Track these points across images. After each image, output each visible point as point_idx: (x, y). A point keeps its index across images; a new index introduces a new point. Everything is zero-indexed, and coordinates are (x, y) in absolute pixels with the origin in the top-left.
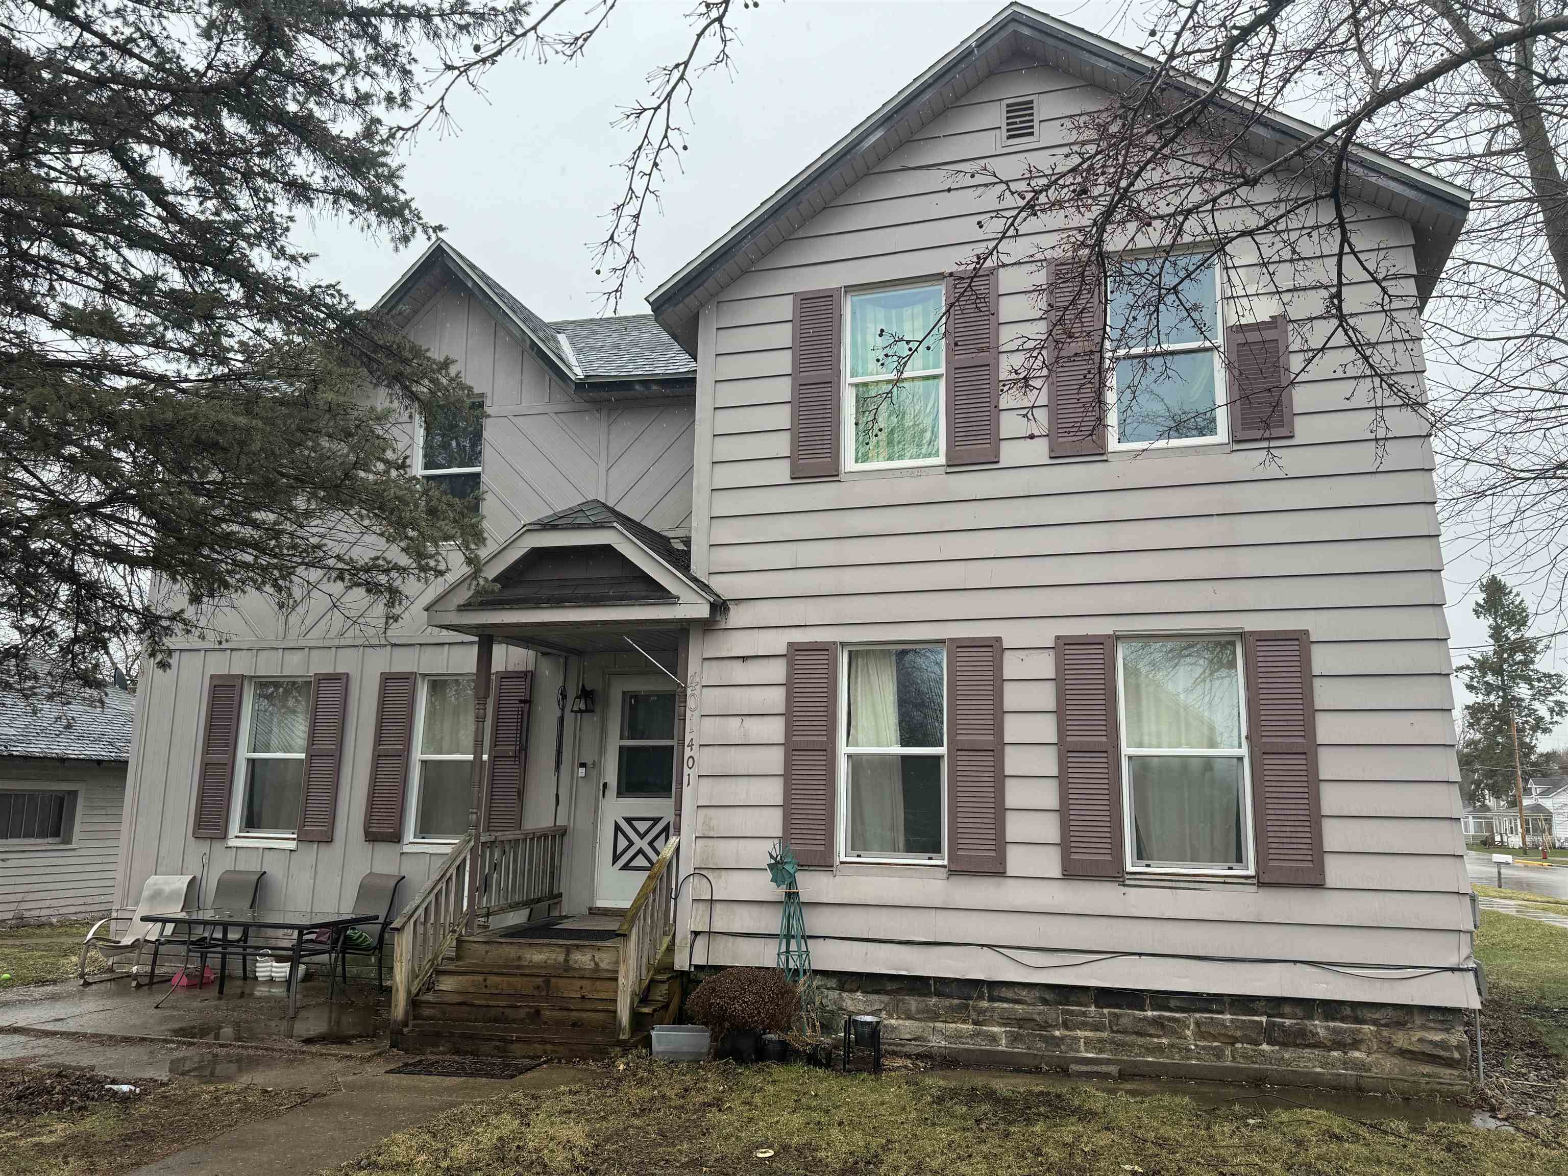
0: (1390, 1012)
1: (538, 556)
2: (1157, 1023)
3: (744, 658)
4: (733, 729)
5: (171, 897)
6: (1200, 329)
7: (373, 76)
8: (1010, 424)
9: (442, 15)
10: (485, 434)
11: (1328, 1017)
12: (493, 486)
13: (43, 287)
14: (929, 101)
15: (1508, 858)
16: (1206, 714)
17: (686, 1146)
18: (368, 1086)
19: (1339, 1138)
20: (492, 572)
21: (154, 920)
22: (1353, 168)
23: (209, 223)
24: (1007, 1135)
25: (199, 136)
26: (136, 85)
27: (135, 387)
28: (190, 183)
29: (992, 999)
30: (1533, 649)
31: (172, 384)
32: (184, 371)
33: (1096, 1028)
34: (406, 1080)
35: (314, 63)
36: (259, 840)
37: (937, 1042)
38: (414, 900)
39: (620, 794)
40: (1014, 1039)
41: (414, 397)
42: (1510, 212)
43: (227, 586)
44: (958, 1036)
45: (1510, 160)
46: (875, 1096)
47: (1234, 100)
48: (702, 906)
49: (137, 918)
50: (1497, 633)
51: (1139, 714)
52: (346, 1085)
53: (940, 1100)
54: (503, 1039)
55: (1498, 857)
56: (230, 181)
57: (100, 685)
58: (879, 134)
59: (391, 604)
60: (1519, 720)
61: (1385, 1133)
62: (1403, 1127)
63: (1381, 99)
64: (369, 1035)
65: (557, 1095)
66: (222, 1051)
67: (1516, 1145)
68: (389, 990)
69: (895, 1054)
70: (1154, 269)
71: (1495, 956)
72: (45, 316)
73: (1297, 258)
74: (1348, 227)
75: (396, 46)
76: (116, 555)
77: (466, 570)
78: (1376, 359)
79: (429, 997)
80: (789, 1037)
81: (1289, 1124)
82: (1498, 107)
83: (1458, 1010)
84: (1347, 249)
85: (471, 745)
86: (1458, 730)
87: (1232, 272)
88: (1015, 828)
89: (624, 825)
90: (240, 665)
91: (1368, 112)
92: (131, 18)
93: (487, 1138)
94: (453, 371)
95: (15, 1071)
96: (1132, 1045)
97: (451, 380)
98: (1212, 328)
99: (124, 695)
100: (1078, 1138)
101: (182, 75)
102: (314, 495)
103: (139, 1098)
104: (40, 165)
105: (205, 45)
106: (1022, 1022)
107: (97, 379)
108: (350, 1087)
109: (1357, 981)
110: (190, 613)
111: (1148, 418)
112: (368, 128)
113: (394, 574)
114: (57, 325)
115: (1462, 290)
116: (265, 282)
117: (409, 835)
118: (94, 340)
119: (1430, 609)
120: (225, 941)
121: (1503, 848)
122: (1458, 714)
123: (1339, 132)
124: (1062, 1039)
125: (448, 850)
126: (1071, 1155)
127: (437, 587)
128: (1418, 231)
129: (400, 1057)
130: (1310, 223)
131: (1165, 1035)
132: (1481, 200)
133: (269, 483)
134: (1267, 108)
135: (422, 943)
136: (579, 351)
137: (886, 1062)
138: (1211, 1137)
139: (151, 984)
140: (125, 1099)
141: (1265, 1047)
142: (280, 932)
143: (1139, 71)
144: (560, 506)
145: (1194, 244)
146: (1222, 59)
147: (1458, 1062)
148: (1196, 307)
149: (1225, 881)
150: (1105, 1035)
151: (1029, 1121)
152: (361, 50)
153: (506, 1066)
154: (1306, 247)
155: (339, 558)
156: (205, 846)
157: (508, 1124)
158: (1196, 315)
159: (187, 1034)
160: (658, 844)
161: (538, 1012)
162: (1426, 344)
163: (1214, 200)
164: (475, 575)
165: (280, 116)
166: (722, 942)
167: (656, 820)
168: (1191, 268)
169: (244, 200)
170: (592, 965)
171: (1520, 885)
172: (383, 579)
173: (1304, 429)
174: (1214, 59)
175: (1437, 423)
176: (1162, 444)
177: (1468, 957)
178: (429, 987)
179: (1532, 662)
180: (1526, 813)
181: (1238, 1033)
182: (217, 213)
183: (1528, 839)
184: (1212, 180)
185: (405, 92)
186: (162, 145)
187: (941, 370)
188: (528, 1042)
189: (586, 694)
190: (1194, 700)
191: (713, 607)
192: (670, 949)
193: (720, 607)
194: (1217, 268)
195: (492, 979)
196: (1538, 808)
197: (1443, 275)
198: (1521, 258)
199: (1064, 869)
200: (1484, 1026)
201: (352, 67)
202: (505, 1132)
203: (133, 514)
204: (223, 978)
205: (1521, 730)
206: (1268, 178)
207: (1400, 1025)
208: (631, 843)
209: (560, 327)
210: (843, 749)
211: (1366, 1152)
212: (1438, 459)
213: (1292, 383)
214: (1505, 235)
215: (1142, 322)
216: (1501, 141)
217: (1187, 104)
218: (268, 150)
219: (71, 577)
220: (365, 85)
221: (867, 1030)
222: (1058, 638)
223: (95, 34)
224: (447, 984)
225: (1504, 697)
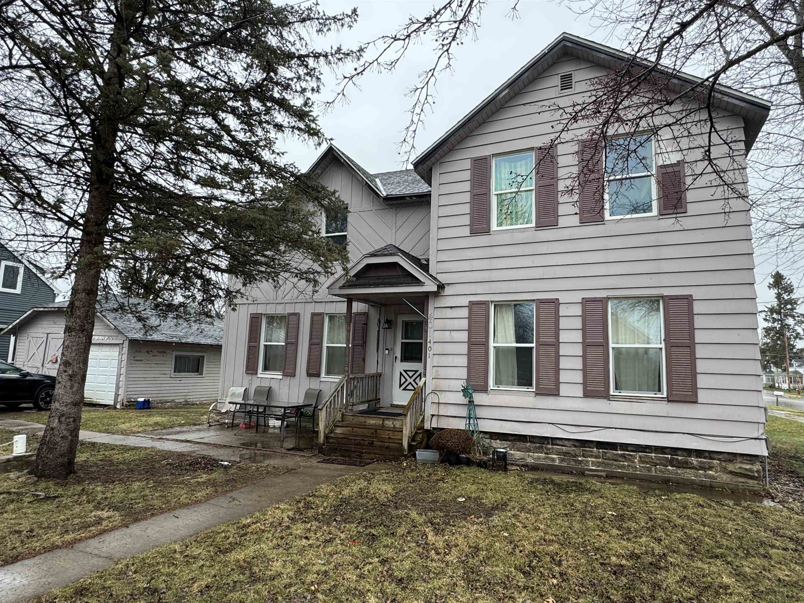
0: (726, 456)
1: (369, 266)
2: (623, 456)
3: (451, 307)
4: (447, 336)
5: (238, 395)
6: (646, 167)
7: (307, 81)
8: (562, 210)
9: (332, 55)
10: (348, 219)
11: (697, 457)
12: (352, 240)
13: (189, 168)
14: (527, 77)
15: (782, 393)
16: (646, 331)
17: (430, 495)
18: (311, 467)
19: (702, 506)
20: (352, 273)
21: (233, 403)
22: (716, 94)
23: (247, 142)
24: (559, 497)
25: (243, 109)
26: (221, 90)
27: (224, 206)
28: (240, 127)
29: (553, 444)
30: (795, 303)
31: (236, 204)
32: (241, 199)
33: (596, 457)
34: (324, 465)
35: (285, 78)
36: (269, 375)
37: (530, 461)
38: (326, 398)
39: (402, 361)
40: (562, 460)
41: (322, 206)
42: (790, 110)
43: (256, 280)
44: (539, 458)
45: (791, 86)
46: (505, 480)
47: (663, 68)
48: (435, 405)
49: (227, 402)
50: (779, 296)
51: (617, 330)
52: (303, 466)
53: (531, 483)
54: (360, 452)
55: (776, 393)
56: (254, 125)
57: (211, 317)
58: (506, 91)
59: (315, 286)
60: (788, 334)
61: (723, 505)
62: (731, 503)
63: (730, 64)
64: (311, 448)
65: (381, 474)
66: (259, 452)
67: (783, 514)
68: (317, 432)
69: (513, 464)
70: (627, 143)
71: (775, 435)
72: (191, 180)
73: (690, 135)
74: (714, 120)
75: (314, 69)
76: (217, 268)
77: (343, 272)
78: (725, 178)
79: (332, 435)
80: (470, 456)
81: (680, 499)
82: (786, 63)
83: (758, 456)
84: (713, 130)
85: (344, 341)
86: (760, 338)
87: (660, 142)
88: (563, 377)
89: (404, 373)
90: (260, 310)
91: (724, 69)
92: (217, 65)
93: (356, 488)
94: (337, 195)
95: (188, 456)
96: (612, 465)
97: (336, 198)
98: (651, 167)
99: (219, 321)
100: (589, 500)
101: (235, 86)
102: (287, 245)
103: (230, 467)
104: (188, 123)
105: (245, 73)
106: (565, 454)
107: (209, 203)
108: (305, 467)
109: (711, 442)
110: (243, 290)
111: (622, 206)
112: (306, 102)
113: (316, 275)
114: (196, 183)
115: (766, 146)
116: (268, 164)
117: (323, 374)
118: (209, 188)
119: (748, 286)
120: (258, 412)
121: (779, 389)
122: (760, 332)
123: (711, 80)
124: (582, 461)
125: (337, 380)
126: (586, 507)
127: (332, 279)
128: (746, 120)
129: (323, 457)
130: (697, 119)
131: (626, 461)
132: (776, 105)
133: (272, 240)
134: (678, 71)
135: (328, 414)
136: (384, 185)
137: (509, 467)
138: (646, 503)
139: (232, 426)
140: (226, 467)
141: (669, 468)
142: (277, 409)
143: (622, 59)
144: (377, 248)
145: (644, 131)
146: (658, 52)
147: (757, 477)
148: (644, 158)
149: (653, 399)
150: (600, 460)
151: (568, 493)
152: (302, 71)
153: (361, 462)
154: (694, 130)
155: (296, 268)
156: (250, 377)
157: (363, 483)
158: (643, 161)
159: (246, 445)
160: (417, 381)
161: (373, 442)
162: (748, 170)
163: (653, 112)
164: (346, 274)
165: (272, 99)
166: (442, 419)
167: (416, 371)
168: (642, 141)
169: (260, 132)
170: (392, 426)
171: (786, 405)
172: (312, 276)
173: (692, 209)
174: (655, 52)
175: (753, 204)
176: (629, 216)
177: (762, 434)
178: (332, 431)
179: (795, 309)
180: (790, 374)
181: (658, 462)
182: (250, 138)
183: (791, 385)
184: (652, 103)
185: (318, 86)
186: (229, 113)
187: (533, 187)
188: (369, 453)
189: (388, 322)
190: (640, 325)
191: (438, 287)
192: (423, 421)
193: (441, 287)
194: (653, 141)
195: (355, 429)
196: (796, 372)
197: (757, 140)
198: (795, 131)
199: (584, 393)
200: (769, 463)
201: (299, 78)
202: (362, 486)
203: (221, 253)
204: (258, 425)
205: (789, 339)
206: (678, 101)
207: (730, 461)
208: (406, 380)
209: (377, 176)
210: (492, 344)
211: (714, 512)
212: (753, 220)
213: (687, 189)
214: (787, 121)
215: (620, 165)
216: (786, 79)
217: (643, 71)
218: (268, 111)
219: (201, 277)
220: (304, 85)
221: (502, 454)
222: (583, 299)
223: (205, 72)
224: (338, 431)
225: (781, 324)
